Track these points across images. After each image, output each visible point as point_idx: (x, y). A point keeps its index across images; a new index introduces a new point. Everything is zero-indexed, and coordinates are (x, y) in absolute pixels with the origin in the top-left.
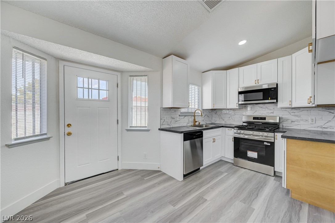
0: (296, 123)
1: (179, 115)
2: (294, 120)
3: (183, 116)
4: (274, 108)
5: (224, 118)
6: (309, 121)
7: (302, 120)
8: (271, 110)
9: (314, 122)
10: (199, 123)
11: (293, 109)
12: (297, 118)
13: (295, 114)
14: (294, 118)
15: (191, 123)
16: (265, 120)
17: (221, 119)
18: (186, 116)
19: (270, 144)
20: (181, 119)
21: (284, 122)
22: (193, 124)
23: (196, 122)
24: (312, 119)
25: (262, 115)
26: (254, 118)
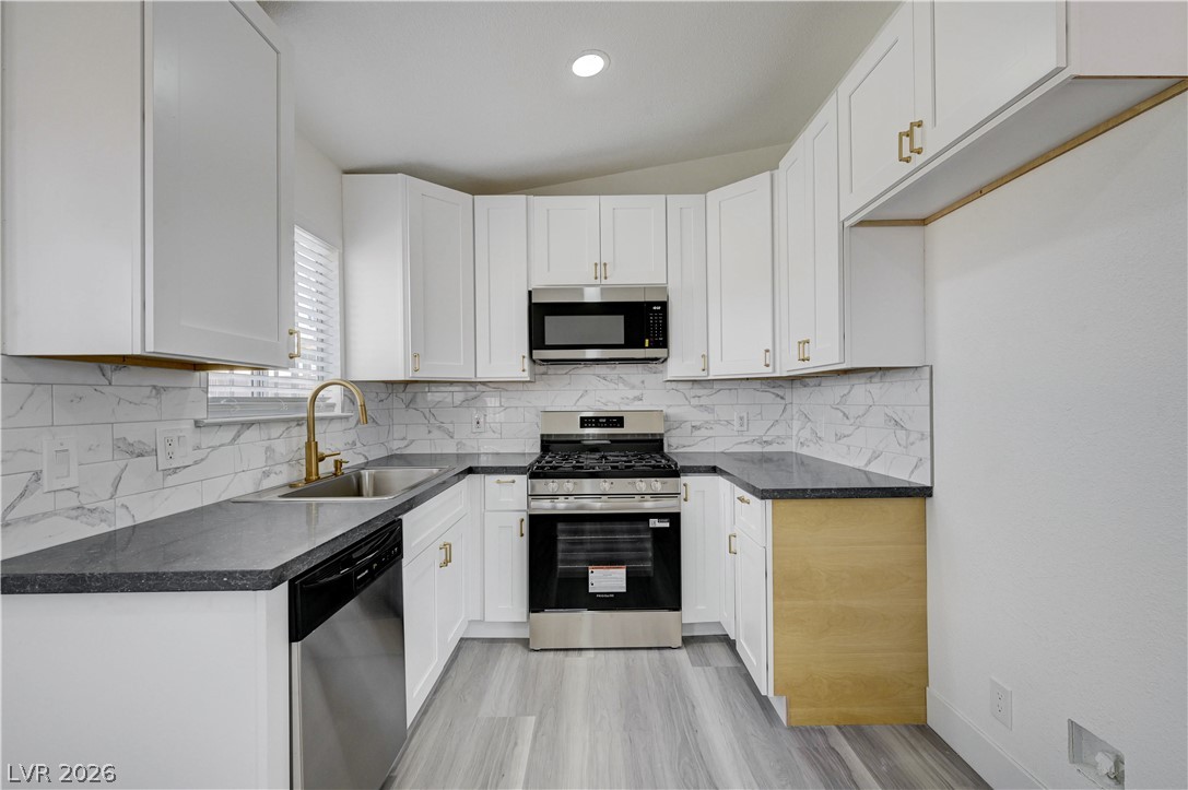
0: (703, 432)
1: (197, 424)
2: (698, 424)
3: (229, 424)
4: (643, 382)
5: (450, 427)
6: (735, 423)
7: (718, 422)
8: (633, 387)
9: (745, 428)
10: (338, 464)
11: (696, 386)
12: (706, 416)
13: (704, 401)
14: (698, 417)
15: (285, 468)
16: (622, 426)
17: (436, 434)
18: (251, 424)
19: (667, 525)
20: (214, 448)
21: (673, 432)
22: (299, 474)
23: (322, 459)
24: (741, 418)
25: (605, 408)
26: (585, 422)
